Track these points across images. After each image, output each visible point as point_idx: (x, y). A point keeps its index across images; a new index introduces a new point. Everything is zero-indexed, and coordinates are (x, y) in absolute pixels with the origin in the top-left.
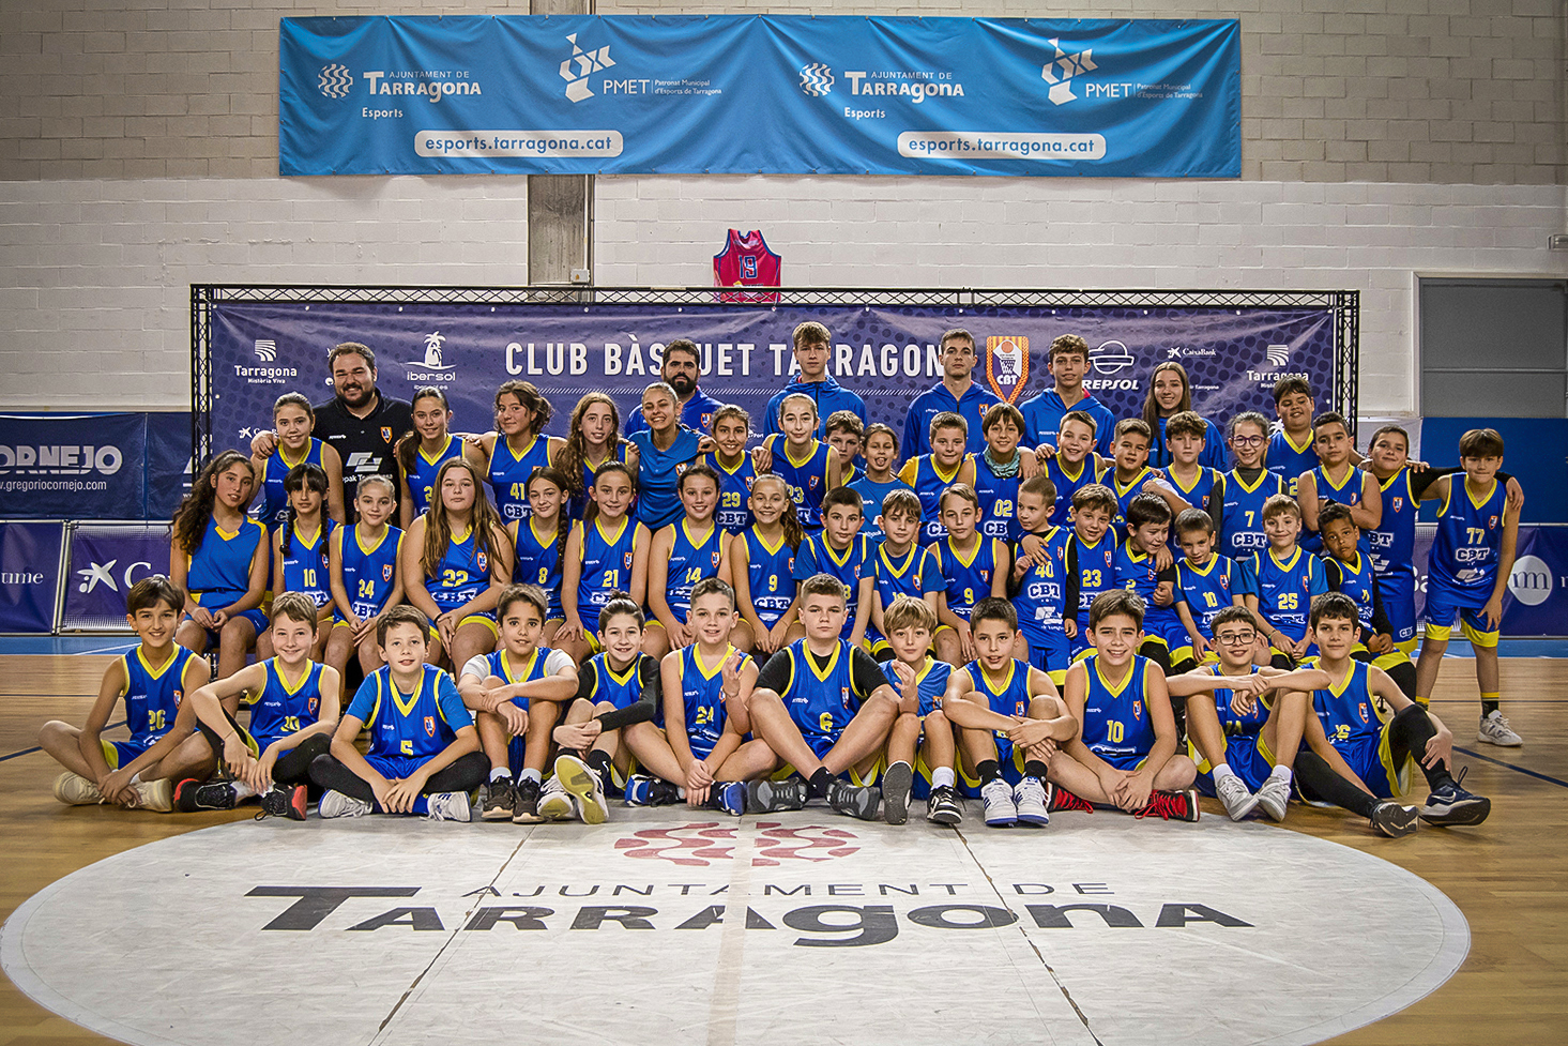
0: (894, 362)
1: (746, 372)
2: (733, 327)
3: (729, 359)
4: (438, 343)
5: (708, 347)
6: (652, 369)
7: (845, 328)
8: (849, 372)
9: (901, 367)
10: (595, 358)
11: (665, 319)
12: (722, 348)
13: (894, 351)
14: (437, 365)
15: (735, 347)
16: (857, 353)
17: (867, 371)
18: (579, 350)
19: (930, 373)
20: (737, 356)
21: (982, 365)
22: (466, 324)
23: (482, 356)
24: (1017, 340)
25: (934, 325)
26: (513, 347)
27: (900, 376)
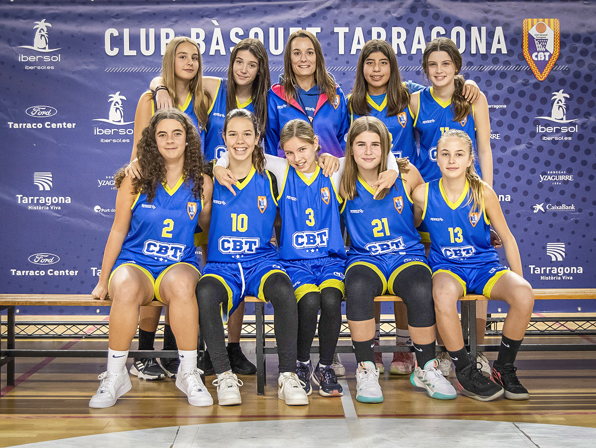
2: (302, 13)
4: (45, 29)
5: (281, 30)
7: (400, 12)
11: (243, 6)
14: (45, 48)
16: (410, 35)
18: (168, 34)
19: (473, 51)
21: (519, 44)
22: (69, 13)
23: (84, 40)
24: (549, 22)
25: (476, 9)
26: (110, 32)
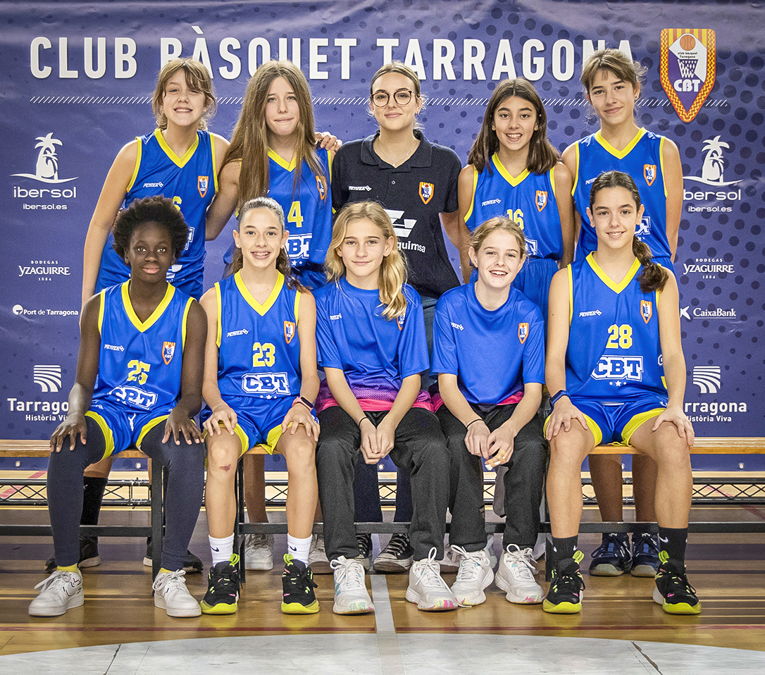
0: (539, 62)
1: (345, 75)
2: (329, 17)
3: (323, 58)
5: (296, 42)
6: (223, 71)
7: (476, 16)
8: (481, 76)
9: (549, 68)
10: (148, 57)
12: (315, 43)
13: (540, 47)
15: (331, 42)
16: (491, 50)
17: (504, 75)
18: (126, 46)
20: (334, 55)
21: (655, 67)
25: (591, 13)
26: (38, 42)
27: (547, 81)
